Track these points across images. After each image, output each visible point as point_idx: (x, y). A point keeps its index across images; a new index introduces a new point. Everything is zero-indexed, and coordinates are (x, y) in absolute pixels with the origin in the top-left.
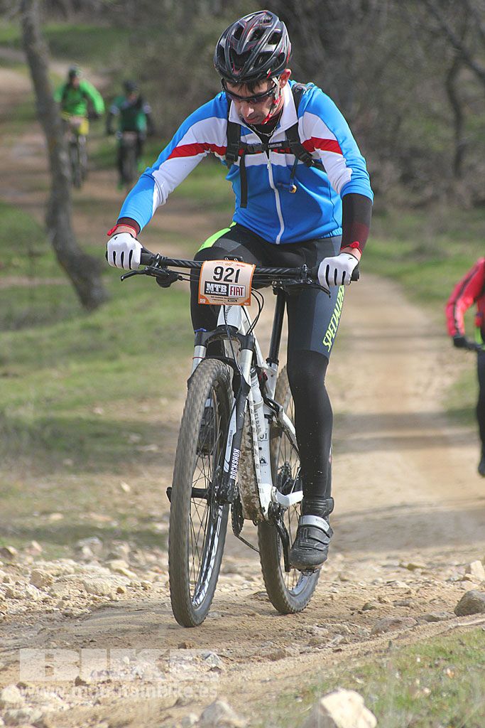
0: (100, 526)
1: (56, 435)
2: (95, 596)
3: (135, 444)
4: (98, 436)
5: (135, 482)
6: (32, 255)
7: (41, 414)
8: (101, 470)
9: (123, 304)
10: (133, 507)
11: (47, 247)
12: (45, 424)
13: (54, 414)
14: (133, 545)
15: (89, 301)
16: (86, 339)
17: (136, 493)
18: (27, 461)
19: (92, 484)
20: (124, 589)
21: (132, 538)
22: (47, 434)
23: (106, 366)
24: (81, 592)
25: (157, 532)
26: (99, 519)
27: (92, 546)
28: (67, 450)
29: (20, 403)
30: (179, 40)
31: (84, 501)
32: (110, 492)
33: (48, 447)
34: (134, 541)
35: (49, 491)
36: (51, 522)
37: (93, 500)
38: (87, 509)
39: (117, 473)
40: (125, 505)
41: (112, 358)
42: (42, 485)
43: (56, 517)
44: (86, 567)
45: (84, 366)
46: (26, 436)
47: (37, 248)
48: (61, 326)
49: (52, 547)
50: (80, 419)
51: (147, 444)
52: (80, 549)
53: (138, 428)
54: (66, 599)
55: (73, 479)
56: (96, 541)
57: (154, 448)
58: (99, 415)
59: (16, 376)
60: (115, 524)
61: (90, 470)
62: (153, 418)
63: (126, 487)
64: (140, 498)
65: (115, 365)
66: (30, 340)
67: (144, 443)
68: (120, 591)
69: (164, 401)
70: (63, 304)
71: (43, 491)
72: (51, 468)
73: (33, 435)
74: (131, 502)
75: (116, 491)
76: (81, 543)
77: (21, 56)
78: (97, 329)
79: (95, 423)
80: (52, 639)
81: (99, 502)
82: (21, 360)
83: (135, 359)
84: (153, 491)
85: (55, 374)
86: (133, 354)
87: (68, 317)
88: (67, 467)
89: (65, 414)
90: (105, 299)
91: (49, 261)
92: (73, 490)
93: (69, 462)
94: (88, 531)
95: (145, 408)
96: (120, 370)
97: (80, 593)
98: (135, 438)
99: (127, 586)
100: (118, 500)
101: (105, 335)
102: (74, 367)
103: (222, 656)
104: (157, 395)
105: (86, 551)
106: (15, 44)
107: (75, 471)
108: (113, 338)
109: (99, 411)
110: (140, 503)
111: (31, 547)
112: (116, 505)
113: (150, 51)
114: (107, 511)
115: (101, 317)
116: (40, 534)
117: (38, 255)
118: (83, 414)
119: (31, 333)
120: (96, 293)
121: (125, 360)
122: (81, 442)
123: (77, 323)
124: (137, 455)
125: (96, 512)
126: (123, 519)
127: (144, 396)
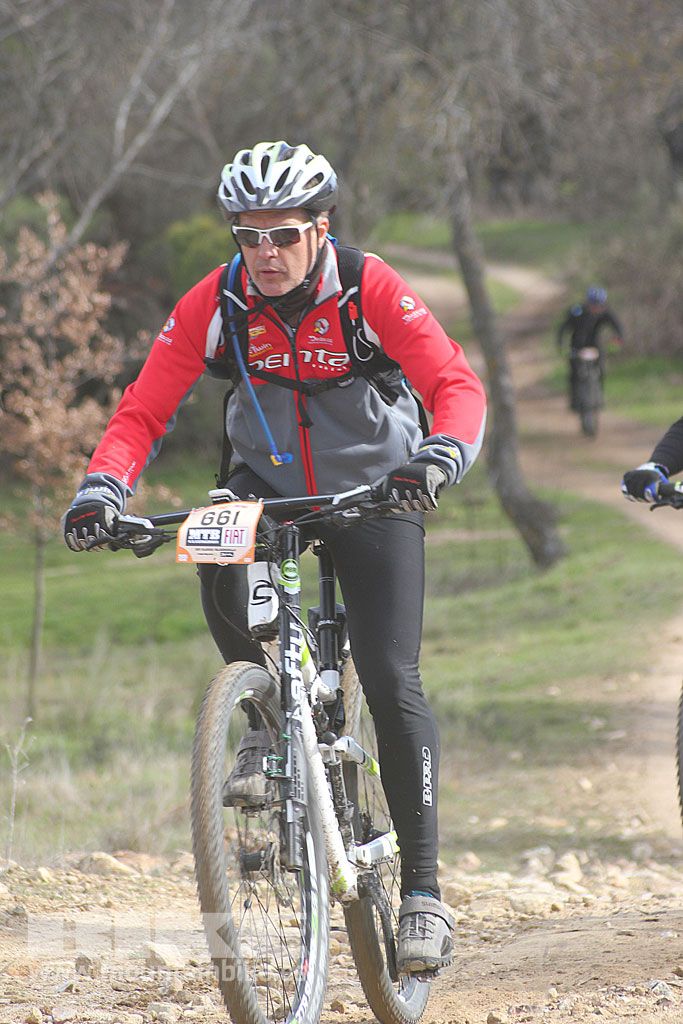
0: (552, 832)
1: (501, 723)
2: (524, 916)
3: (599, 730)
4: (552, 722)
5: (599, 777)
6: (470, 504)
7: (484, 698)
8: (557, 763)
9: (584, 560)
10: (595, 808)
11: (488, 493)
12: (486, 709)
13: (498, 697)
15: (542, 556)
16: (539, 604)
17: (600, 791)
18: (465, 755)
19: (542, 781)
20: (560, 906)
21: (593, 846)
22: (490, 720)
23: (564, 635)
24: (507, 910)
25: (624, 838)
26: (551, 823)
27: (541, 858)
28: (514, 741)
29: (456, 685)
31: (534, 802)
32: (567, 791)
33: (490, 736)
34: (596, 850)
35: (493, 791)
36: (491, 830)
37: (546, 801)
38: (538, 811)
39: (576, 765)
40: (585, 807)
41: (571, 626)
42: (483, 784)
43: (498, 823)
45: (536, 637)
46: (462, 725)
47: (475, 494)
48: (508, 589)
49: (493, 859)
50: (530, 702)
51: (612, 729)
52: (525, 862)
53: (601, 711)
54: (487, 920)
55: (522, 776)
56: (547, 850)
57: (620, 734)
58: (553, 697)
59: (453, 651)
60: (571, 830)
61: (544, 764)
62: (623, 698)
63: (587, 784)
64: (605, 797)
65: (576, 634)
66: (471, 608)
67: (609, 728)
68: (555, 909)
69: (635, 677)
70: (511, 563)
71: (485, 792)
72: (494, 763)
73: (473, 724)
74: (593, 803)
75: (574, 790)
76: (528, 854)
77: (451, 261)
78: (551, 591)
79: (548, 706)
80: (464, 969)
81: (552, 804)
82: (460, 632)
83: (600, 627)
84: (620, 788)
85: (499, 647)
86: (597, 620)
87: (516, 578)
88: (513, 763)
89: (512, 697)
90: (561, 554)
91: (493, 510)
92: (521, 789)
93: (516, 755)
94: (536, 839)
95: (612, 686)
96: (580, 641)
97: (505, 912)
98: (598, 723)
99: (565, 902)
100: (576, 800)
101: (563, 598)
102: (524, 638)
103: (673, 985)
104: (627, 669)
105: (534, 863)
106: (442, 248)
107: (524, 765)
108: (572, 602)
109: (554, 691)
110: (603, 803)
111: (466, 861)
112: (575, 807)
113: (616, 247)
114: (563, 814)
115: (558, 575)
116: (479, 844)
117: (480, 503)
118: (534, 694)
119: (472, 598)
120: (550, 547)
121: (587, 627)
122: (530, 731)
123: (527, 585)
124: (601, 743)
125: (548, 815)
126: (581, 823)
127: (609, 672)
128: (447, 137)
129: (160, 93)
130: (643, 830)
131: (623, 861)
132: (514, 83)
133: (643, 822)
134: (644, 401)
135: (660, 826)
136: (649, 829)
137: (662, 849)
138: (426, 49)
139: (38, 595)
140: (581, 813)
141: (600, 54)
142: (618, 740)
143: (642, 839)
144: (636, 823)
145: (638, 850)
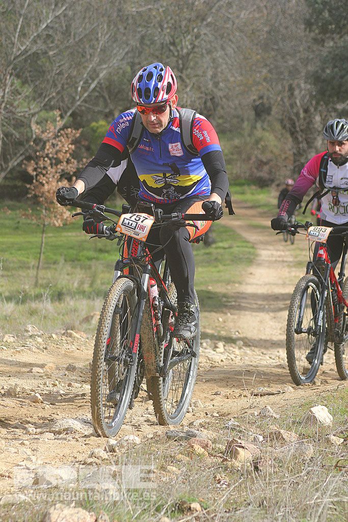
0: (210, 334)
2: (212, 362)
3: (225, 302)
4: (209, 298)
5: (225, 317)
8: (210, 311)
9: (221, 245)
10: (223, 328)
14: (224, 343)
15: (207, 242)
16: (206, 258)
17: (225, 322)
19: (206, 317)
20: (224, 360)
21: (223, 340)
23: (213, 270)
25: (233, 338)
26: (209, 331)
27: (207, 342)
30: (248, 139)
31: (203, 324)
32: (214, 321)
37: (207, 324)
38: (204, 327)
39: (217, 312)
40: (220, 327)
41: (216, 267)
44: (206, 351)
45: (205, 269)
50: (202, 291)
52: (202, 344)
53: (225, 296)
56: (208, 340)
57: (233, 303)
58: (210, 290)
60: (216, 334)
61: (206, 312)
62: (232, 292)
63: (221, 319)
64: (226, 324)
65: (217, 269)
67: (228, 301)
68: (222, 361)
69: (237, 285)
74: (222, 326)
75: (216, 321)
76: (202, 341)
78: (210, 254)
79: (209, 292)
81: (209, 325)
83: (226, 268)
84: (232, 321)
86: (225, 265)
87: (198, 249)
90: (214, 242)
94: (205, 336)
95: (229, 287)
96: (219, 272)
98: (224, 299)
100: (217, 324)
104: (234, 282)
105: (204, 344)
108: (216, 259)
109: (210, 288)
110: (226, 326)
112: (216, 327)
113: (237, 142)
114: (213, 329)
115: (212, 249)
120: (210, 240)
121: (221, 267)
123: (203, 251)
124: (226, 306)
125: (208, 329)
126: (219, 332)
127: (229, 282)
128: (186, 102)
129: (93, 80)
130: (239, 335)
131: (234, 346)
132: (210, 85)
133: (239, 333)
134: (243, 193)
135: (245, 335)
136: (241, 336)
137: (246, 343)
138: (182, 73)
139: (42, 243)
140: (218, 329)
141: (239, 78)
142: (231, 305)
143: (239, 339)
144: (237, 333)
145: (238, 343)
